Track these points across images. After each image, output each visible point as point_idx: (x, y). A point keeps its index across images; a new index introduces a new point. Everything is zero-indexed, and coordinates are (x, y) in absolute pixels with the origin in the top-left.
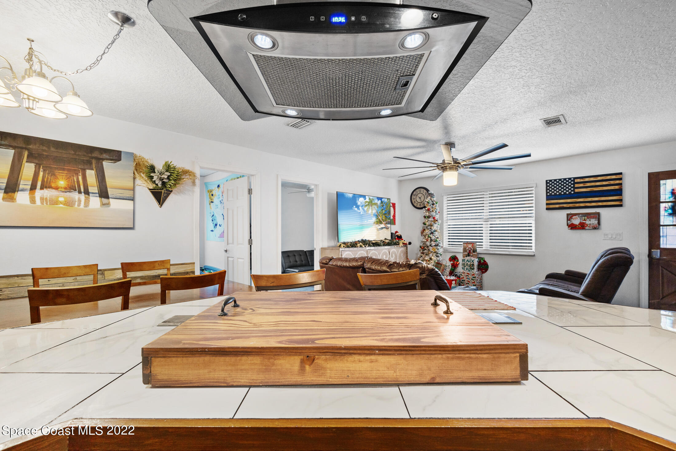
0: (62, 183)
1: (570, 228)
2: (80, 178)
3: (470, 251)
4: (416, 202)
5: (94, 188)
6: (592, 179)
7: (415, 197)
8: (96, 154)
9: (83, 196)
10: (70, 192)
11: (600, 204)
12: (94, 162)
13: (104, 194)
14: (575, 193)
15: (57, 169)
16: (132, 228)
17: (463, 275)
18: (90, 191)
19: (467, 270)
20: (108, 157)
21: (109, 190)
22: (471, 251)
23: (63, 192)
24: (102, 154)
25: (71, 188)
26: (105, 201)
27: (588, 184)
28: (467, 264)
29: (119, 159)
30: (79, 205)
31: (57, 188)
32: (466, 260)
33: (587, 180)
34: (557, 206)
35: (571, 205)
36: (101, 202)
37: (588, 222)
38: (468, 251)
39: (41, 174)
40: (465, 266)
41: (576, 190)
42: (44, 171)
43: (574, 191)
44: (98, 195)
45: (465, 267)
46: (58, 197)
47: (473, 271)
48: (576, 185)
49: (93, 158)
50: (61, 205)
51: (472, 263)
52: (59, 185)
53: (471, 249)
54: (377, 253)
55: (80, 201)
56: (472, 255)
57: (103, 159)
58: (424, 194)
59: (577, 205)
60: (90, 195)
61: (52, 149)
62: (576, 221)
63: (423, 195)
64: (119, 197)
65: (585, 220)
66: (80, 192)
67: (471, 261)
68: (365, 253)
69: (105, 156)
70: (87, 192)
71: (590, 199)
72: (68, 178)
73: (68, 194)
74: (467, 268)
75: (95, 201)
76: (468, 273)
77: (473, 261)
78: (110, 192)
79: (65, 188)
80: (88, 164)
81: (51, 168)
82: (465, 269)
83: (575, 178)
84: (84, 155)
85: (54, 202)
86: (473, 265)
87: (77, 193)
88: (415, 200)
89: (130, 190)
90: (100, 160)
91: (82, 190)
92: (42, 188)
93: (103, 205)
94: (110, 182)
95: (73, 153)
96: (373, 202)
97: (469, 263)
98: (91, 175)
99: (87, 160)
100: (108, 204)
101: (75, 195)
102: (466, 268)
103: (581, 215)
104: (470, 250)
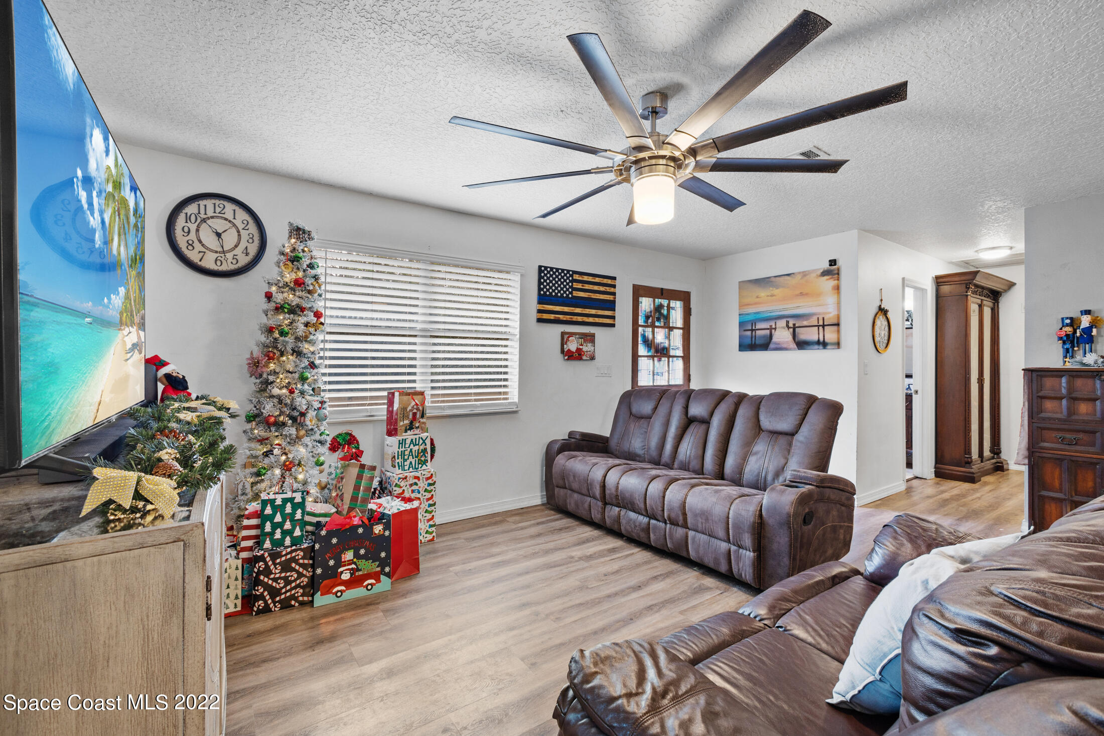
1: (566, 358)
3: (414, 414)
4: (197, 244)
6: (590, 279)
7: (193, 227)
11: (597, 320)
14: (574, 297)
17: (402, 484)
19: (411, 469)
22: (418, 416)
27: (587, 287)
28: (411, 450)
32: (408, 442)
33: (586, 278)
34: (552, 317)
35: (568, 317)
37: (585, 349)
38: (411, 417)
40: (406, 457)
41: (576, 294)
43: (571, 293)
45: (405, 460)
47: (424, 467)
48: (575, 285)
51: (422, 447)
53: (418, 409)
56: (417, 425)
58: (238, 223)
59: (575, 318)
62: (572, 346)
63: (234, 225)
65: (582, 345)
67: (421, 441)
71: (587, 311)
74: (411, 463)
76: (416, 478)
77: (424, 442)
82: (406, 468)
83: (575, 272)
86: (425, 449)
88: (193, 235)
97: (416, 448)
102: (407, 463)
103: (577, 336)
104: (415, 411)
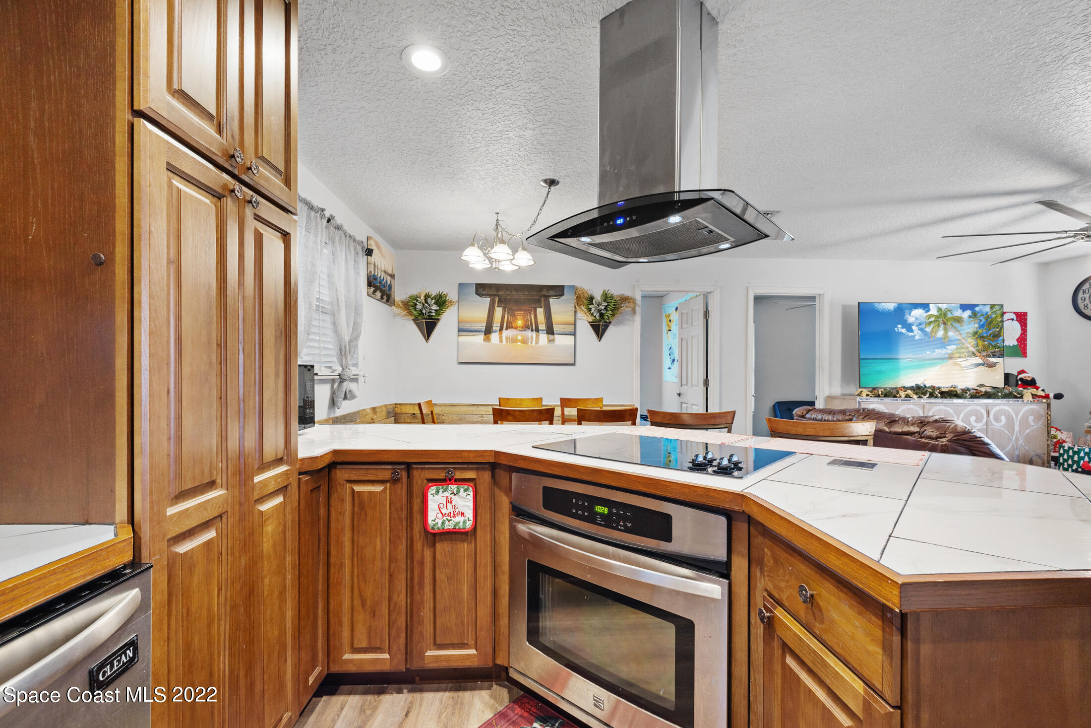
0: (520, 323)
2: (532, 316)
5: (542, 327)
8: (544, 292)
9: (534, 333)
10: (525, 330)
12: (543, 299)
13: (550, 331)
15: (516, 310)
16: (574, 364)
18: (540, 328)
20: (553, 293)
21: (554, 326)
23: (520, 331)
24: (549, 291)
25: (526, 327)
26: (551, 337)
29: (563, 295)
30: (531, 343)
31: (516, 328)
36: (548, 338)
39: (506, 315)
42: (508, 313)
44: (545, 332)
46: (517, 336)
49: (541, 296)
50: (519, 343)
52: (518, 325)
54: (951, 411)
55: (532, 338)
57: (550, 296)
60: (540, 332)
61: (514, 293)
64: (562, 333)
66: (532, 330)
68: (918, 409)
69: (551, 293)
70: (537, 330)
72: (524, 318)
73: (524, 332)
75: (543, 337)
78: (556, 328)
79: (522, 327)
80: (538, 302)
81: (513, 310)
84: (536, 295)
85: (514, 341)
87: (530, 331)
89: (571, 325)
90: (547, 297)
91: (534, 328)
92: (506, 329)
93: (550, 341)
94: (555, 318)
95: (527, 293)
96: (949, 315)
98: (540, 311)
99: (537, 299)
100: (553, 340)
101: (529, 334)
